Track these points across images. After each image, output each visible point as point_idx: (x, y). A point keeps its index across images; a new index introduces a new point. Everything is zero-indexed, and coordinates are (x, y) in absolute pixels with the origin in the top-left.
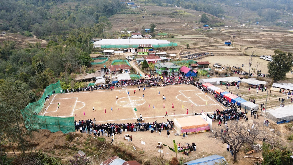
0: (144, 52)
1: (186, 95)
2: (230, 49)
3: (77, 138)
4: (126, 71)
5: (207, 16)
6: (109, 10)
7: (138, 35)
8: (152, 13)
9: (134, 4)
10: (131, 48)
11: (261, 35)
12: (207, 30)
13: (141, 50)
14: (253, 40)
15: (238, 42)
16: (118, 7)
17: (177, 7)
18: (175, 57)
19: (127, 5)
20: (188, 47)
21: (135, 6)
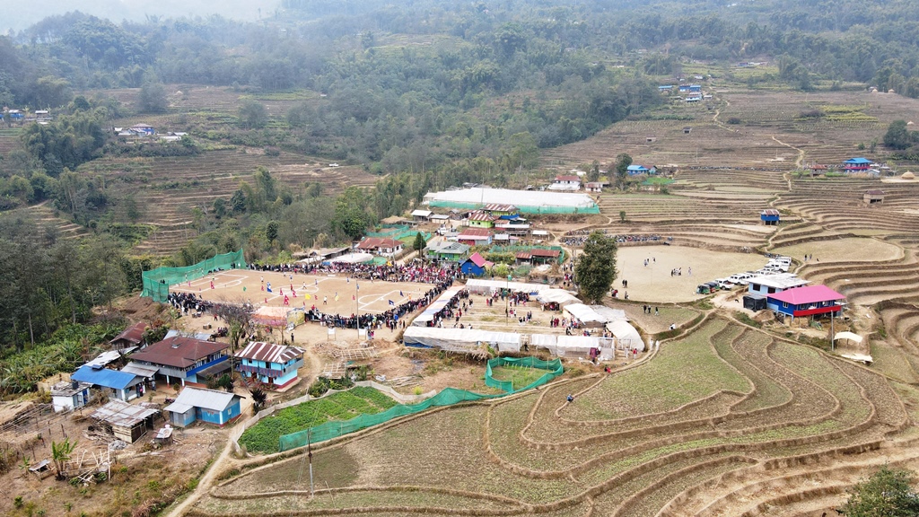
0: (483, 220)
6: (607, 108)
7: (569, 182)
8: (731, 118)
9: (694, 89)
13: (477, 215)
17: (875, 90)
18: (546, 236)
20: (625, 219)
21: (695, 96)
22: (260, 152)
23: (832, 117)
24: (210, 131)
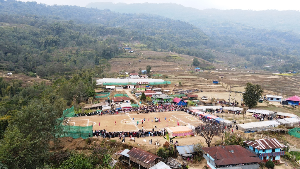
0: (142, 88)
1: (177, 117)
2: (218, 87)
3: (94, 142)
4: (127, 101)
5: (199, 60)
6: (108, 54)
7: (135, 75)
8: (147, 57)
9: (130, 49)
10: (130, 85)
11: (246, 76)
13: (139, 86)
14: (239, 80)
15: (225, 82)
16: (115, 52)
18: (169, 92)
19: (125, 50)
20: (181, 85)
21: (132, 51)
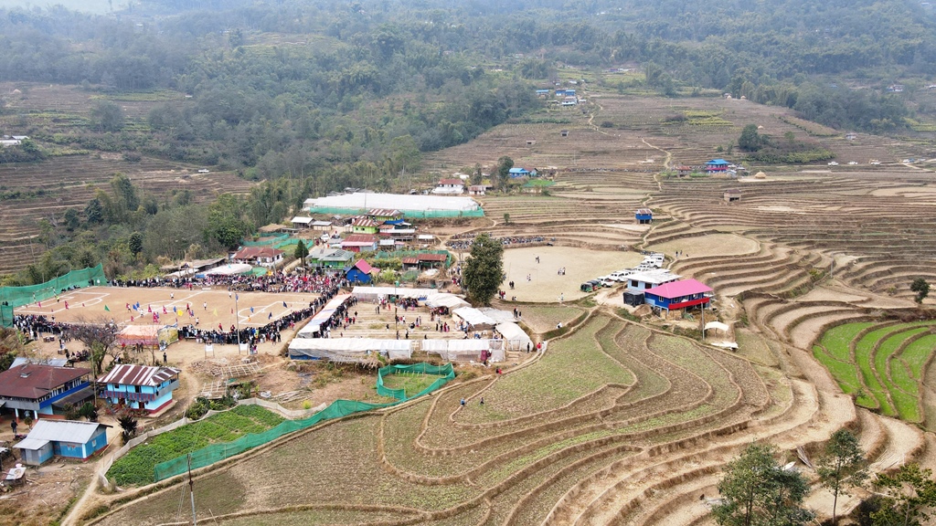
0: (366, 226)
7: (453, 186)
8: (604, 121)
9: (569, 94)
12: (687, 177)
13: (361, 221)
17: (729, 97)
20: (509, 222)
21: (571, 100)
22: (118, 157)
23: (694, 121)
24: (57, 134)
